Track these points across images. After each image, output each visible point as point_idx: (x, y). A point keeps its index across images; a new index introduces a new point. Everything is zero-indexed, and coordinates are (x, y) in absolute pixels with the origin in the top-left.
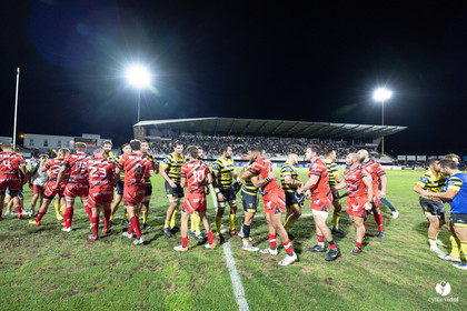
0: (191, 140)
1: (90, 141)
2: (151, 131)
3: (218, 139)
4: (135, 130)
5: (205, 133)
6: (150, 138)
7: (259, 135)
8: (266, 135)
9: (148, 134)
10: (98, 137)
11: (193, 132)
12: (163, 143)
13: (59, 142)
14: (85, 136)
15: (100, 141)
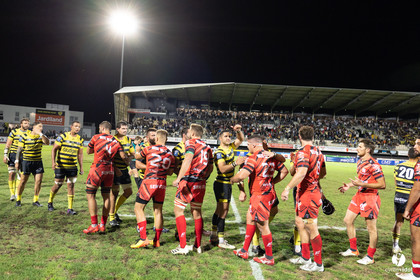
0: (194, 115)
1: (55, 114)
2: (139, 102)
3: (235, 114)
4: (116, 99)
5: (214, 105)
6: (135, 111)
7: (299, 110)
8: (309, 111)
9: (133, 105)
10: (65, 108)
11: (198, 104)
12: (154, 119)
13: (17, 114)
14: (49, 107)
15: (68, 114)
